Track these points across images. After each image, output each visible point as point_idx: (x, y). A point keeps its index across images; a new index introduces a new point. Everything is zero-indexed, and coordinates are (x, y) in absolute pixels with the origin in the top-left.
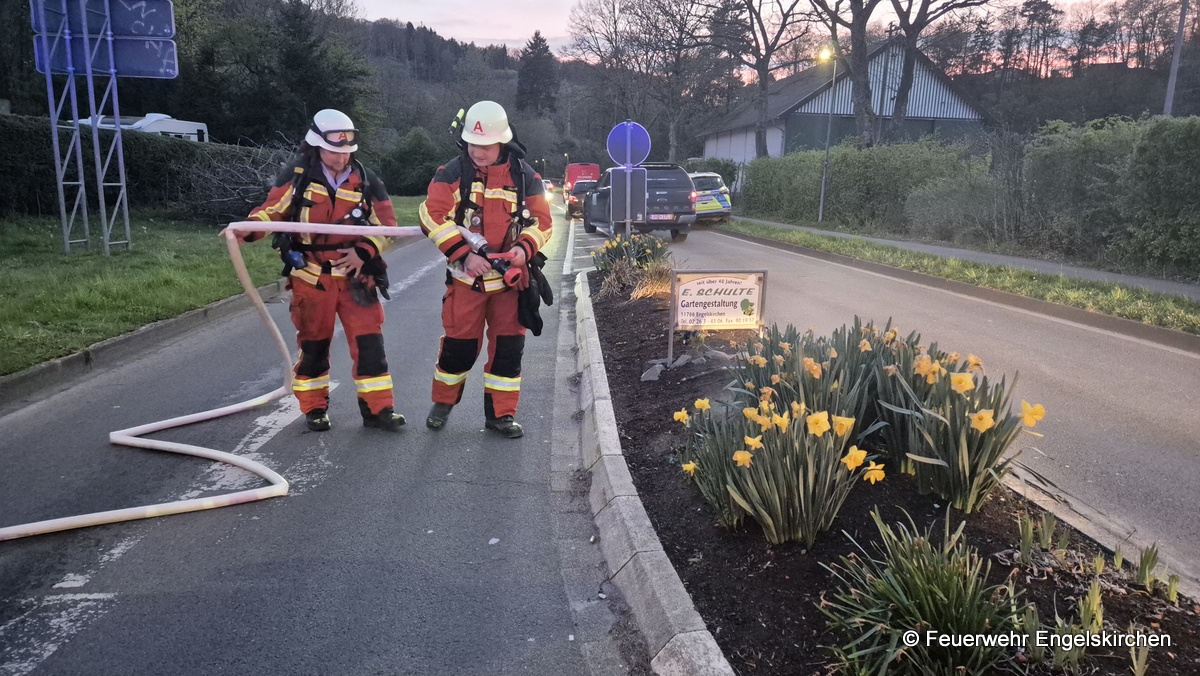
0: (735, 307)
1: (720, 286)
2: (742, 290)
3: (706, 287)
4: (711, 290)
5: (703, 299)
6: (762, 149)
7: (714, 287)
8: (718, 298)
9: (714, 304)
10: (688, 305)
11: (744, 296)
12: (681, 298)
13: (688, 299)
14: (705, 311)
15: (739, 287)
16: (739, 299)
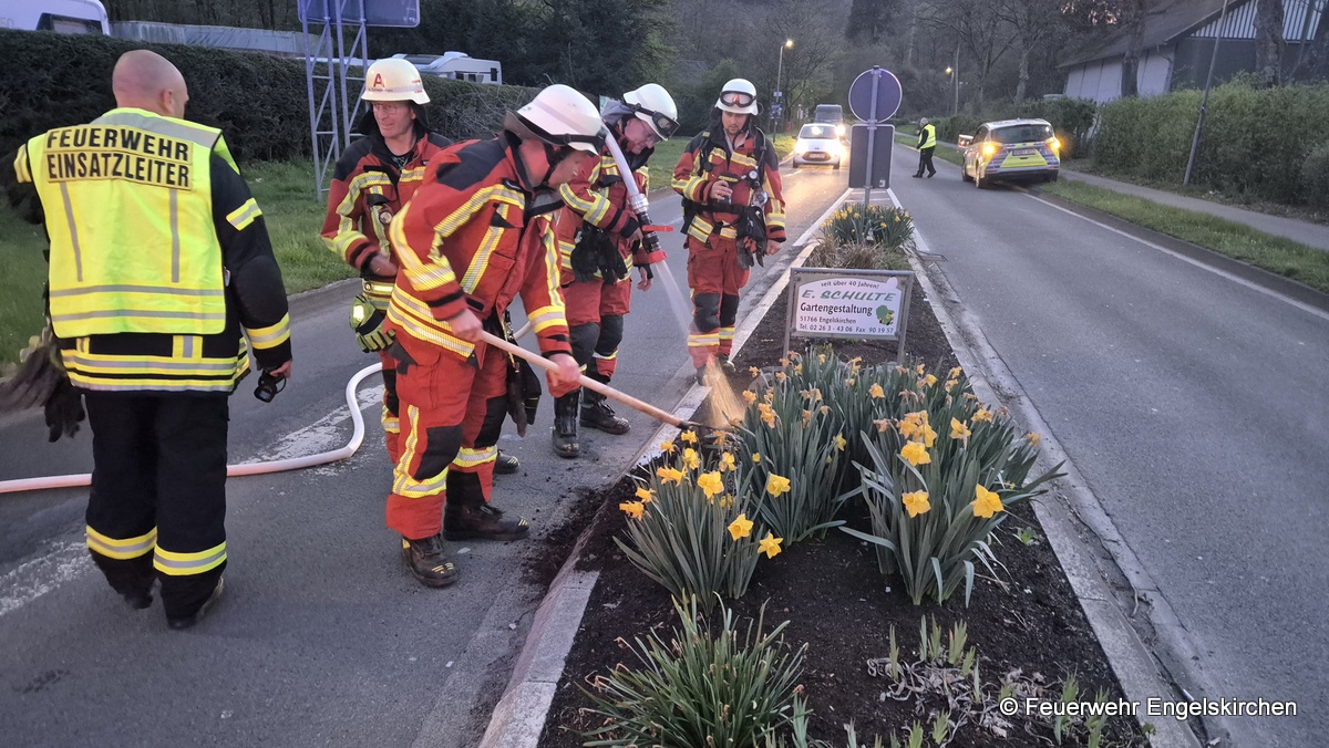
0: (869, 314)
1: (851, 289)
2: (879, 295)
3: (833, 289)
4: (839, 293)
5: (829, 302)
6: (1130, 86)
7: (843, 289)
8: (848, 303)
9: (842, 309)
10: (809, 309)
11: (881, 302)
12: (801, 300)
13: (810, 302)
14: (830, 317)
15: (874, 290)
16: (875, 305)
